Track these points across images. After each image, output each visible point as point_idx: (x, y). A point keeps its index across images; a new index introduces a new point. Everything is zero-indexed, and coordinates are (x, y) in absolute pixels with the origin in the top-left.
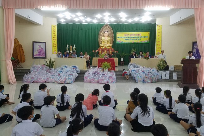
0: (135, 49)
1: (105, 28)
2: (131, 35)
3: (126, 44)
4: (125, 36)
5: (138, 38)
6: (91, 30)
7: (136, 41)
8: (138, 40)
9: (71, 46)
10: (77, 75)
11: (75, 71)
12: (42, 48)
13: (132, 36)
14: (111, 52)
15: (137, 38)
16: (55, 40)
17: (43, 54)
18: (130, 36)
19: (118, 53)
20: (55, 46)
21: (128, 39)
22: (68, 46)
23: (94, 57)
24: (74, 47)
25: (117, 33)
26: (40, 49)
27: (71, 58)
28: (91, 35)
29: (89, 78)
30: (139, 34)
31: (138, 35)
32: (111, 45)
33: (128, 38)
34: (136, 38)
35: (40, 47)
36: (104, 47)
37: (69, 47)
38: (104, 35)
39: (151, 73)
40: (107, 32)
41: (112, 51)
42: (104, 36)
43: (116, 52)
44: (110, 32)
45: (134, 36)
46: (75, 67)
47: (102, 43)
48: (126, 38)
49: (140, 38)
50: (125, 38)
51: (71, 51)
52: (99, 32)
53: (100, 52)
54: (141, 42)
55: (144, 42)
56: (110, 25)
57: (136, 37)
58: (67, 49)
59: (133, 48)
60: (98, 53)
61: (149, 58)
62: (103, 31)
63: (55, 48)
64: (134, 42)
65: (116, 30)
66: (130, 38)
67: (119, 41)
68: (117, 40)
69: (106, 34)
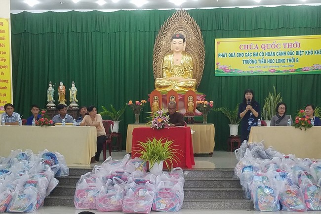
0: (279, 96)
1: (177, 24)
3: (250, 76)
4: (244, 51)
5: (290, 57)
6: (128, 34)
7: (283, 68)
8: (287, 64)
9: (62, 87)
10: (55, 182)
11: (50, 172)
13: (267, 51)
14: (191, 104)
15: (286, 57)
16: (5, 67)
18: (260, 50)
19: (220, 109)
20: (6, 88)
21: (254, 62)
22: (51, 89)
23: (134, 123)
24: (74, 90)
25: (217, 40)
27: (44, 128)
28: (130, 51)
29: (91, 193)
30: (293, 42)
31: (291, 45)
32: (192, 82)
33: (253, 58)
34: (282, 57)
36: (168, 89)
37: (56, 88)
38: (173, 47)
39: (309, 176)
40: (181, 37)
41: (194, 100)
42: (170, 52)
43: (208, 106)
44: (193, 39)
45: (275, 50)
46: (51, 158)
47: (165, 74)
48: (248, 58)
49: (295, 57)
50: (245, 58)
52: (155, 38)
53: (155, 104)
54: (300, 69)
55: (311, 71)
56: (192, 13)
57: (283, 54)
58: (50, 98)
59: (272, 92)
60: (148, 107)
61: (310, 126)
62: (169, 34)
63: (4, 95)
64: (277, 69)
65: (215, 30)
66: (261, 58)
67: (224, 69)
68: (218, 64)
69: (177, 45)
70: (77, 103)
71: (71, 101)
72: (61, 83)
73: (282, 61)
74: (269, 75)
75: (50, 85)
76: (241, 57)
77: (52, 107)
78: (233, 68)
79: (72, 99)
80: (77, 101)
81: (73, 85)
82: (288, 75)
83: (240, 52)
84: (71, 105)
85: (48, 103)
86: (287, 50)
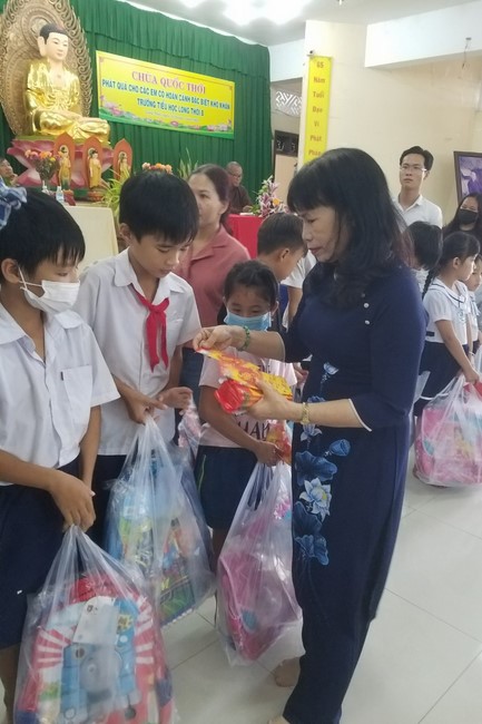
1: (35, 3)
2: (165, 83)
3: (147, 128)
4: (140, 84)
5: (196, 106)
7: (188, 122)
8: (192, 115)
13: (167, 90)
15: (190, 105)
18: (159, 87)
21: (152, 104)
25: (98, 53)
30: (198, 83)
31: (195, 88)
33: (152, 98)
34: (185, 104)
38: (47, 49)
45: (178, 92)
47: (33, 102)
48: (144, 97)
49: (200, 107)
50: (140, 96)
54: (204, 128)
55: (216, 132)
57: (187, 99)
64: (180, 122)
65: (96, 34)
66: (161, 100)
67: (112, 109)
68: (102, 97)
69: (61, 47)
73: (185, 110)
74: (171, 131)
76: (134, 93)
78: (125, 109)
82: (192, 134)
83: (134, 83)
86: (190, 94)
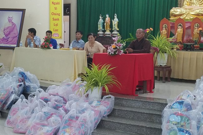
9: (108, 19)
12: (13, 24)
17: (14, 38)
20: (58, 19)
24: (116, 21)
26: (11, 25)
35: (10, 21)
47: (185, 3)
51: (108, 32)
58: (100, 27)
63: (57, 25)
70: (118, 31)
71: (113, 29)
72: (107, 16)
75: (100, 17)
77: (101, 34)
79: (114, 28)
80: (118, 29)
81: (115, 17)
84: (113, 33)
85: (99, 31)
